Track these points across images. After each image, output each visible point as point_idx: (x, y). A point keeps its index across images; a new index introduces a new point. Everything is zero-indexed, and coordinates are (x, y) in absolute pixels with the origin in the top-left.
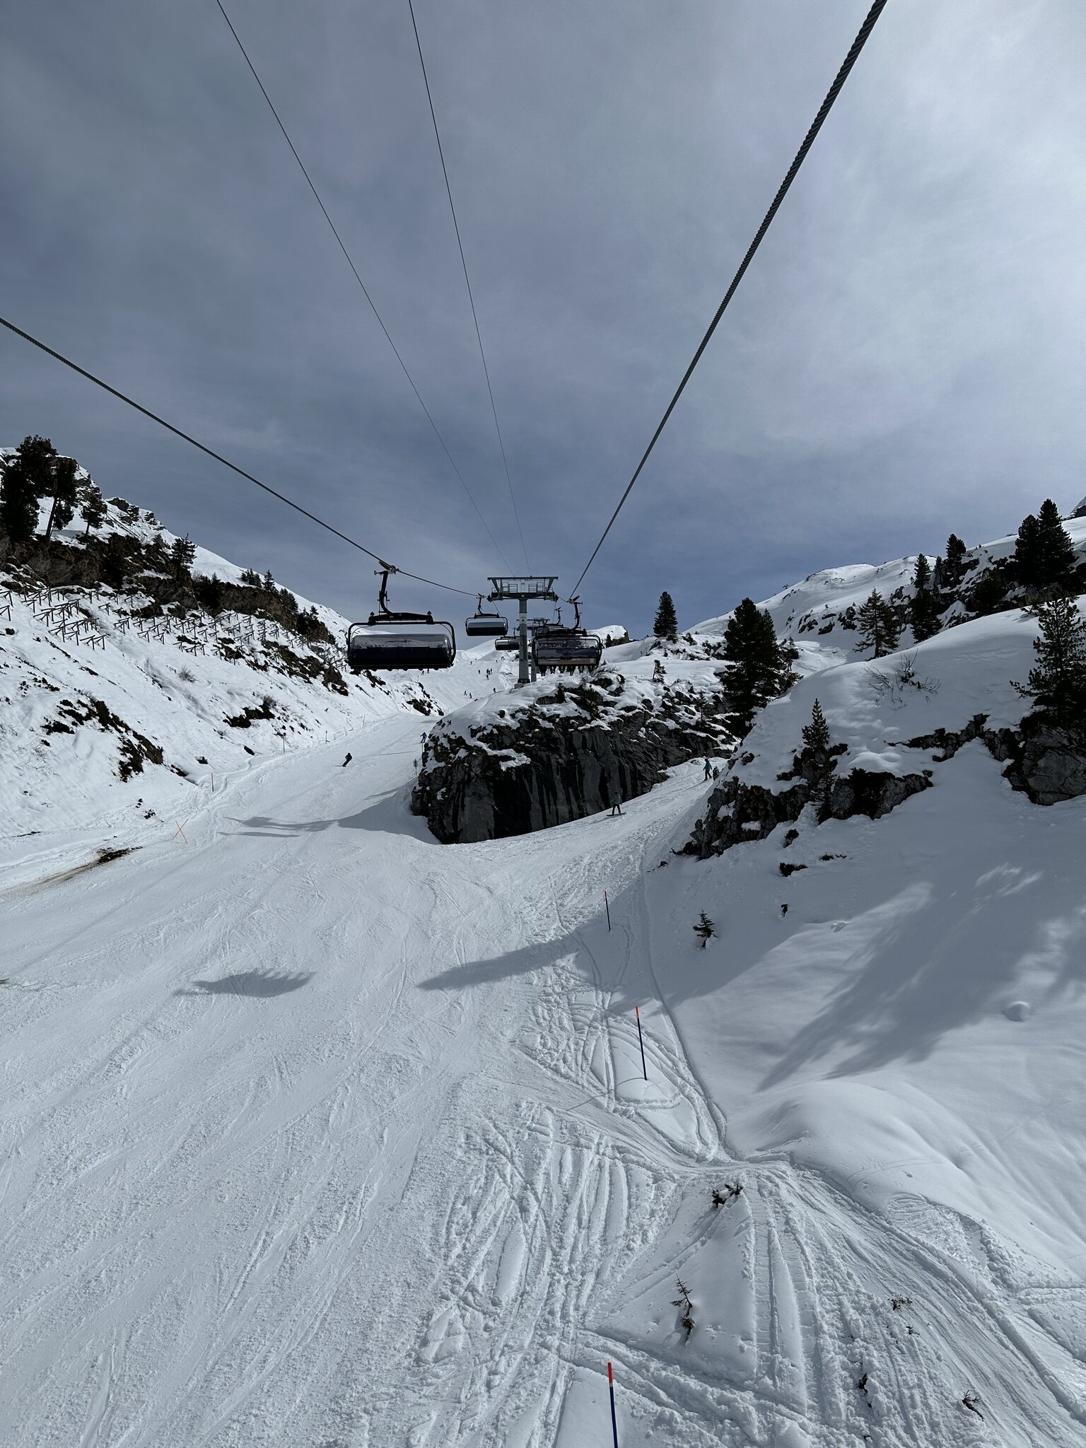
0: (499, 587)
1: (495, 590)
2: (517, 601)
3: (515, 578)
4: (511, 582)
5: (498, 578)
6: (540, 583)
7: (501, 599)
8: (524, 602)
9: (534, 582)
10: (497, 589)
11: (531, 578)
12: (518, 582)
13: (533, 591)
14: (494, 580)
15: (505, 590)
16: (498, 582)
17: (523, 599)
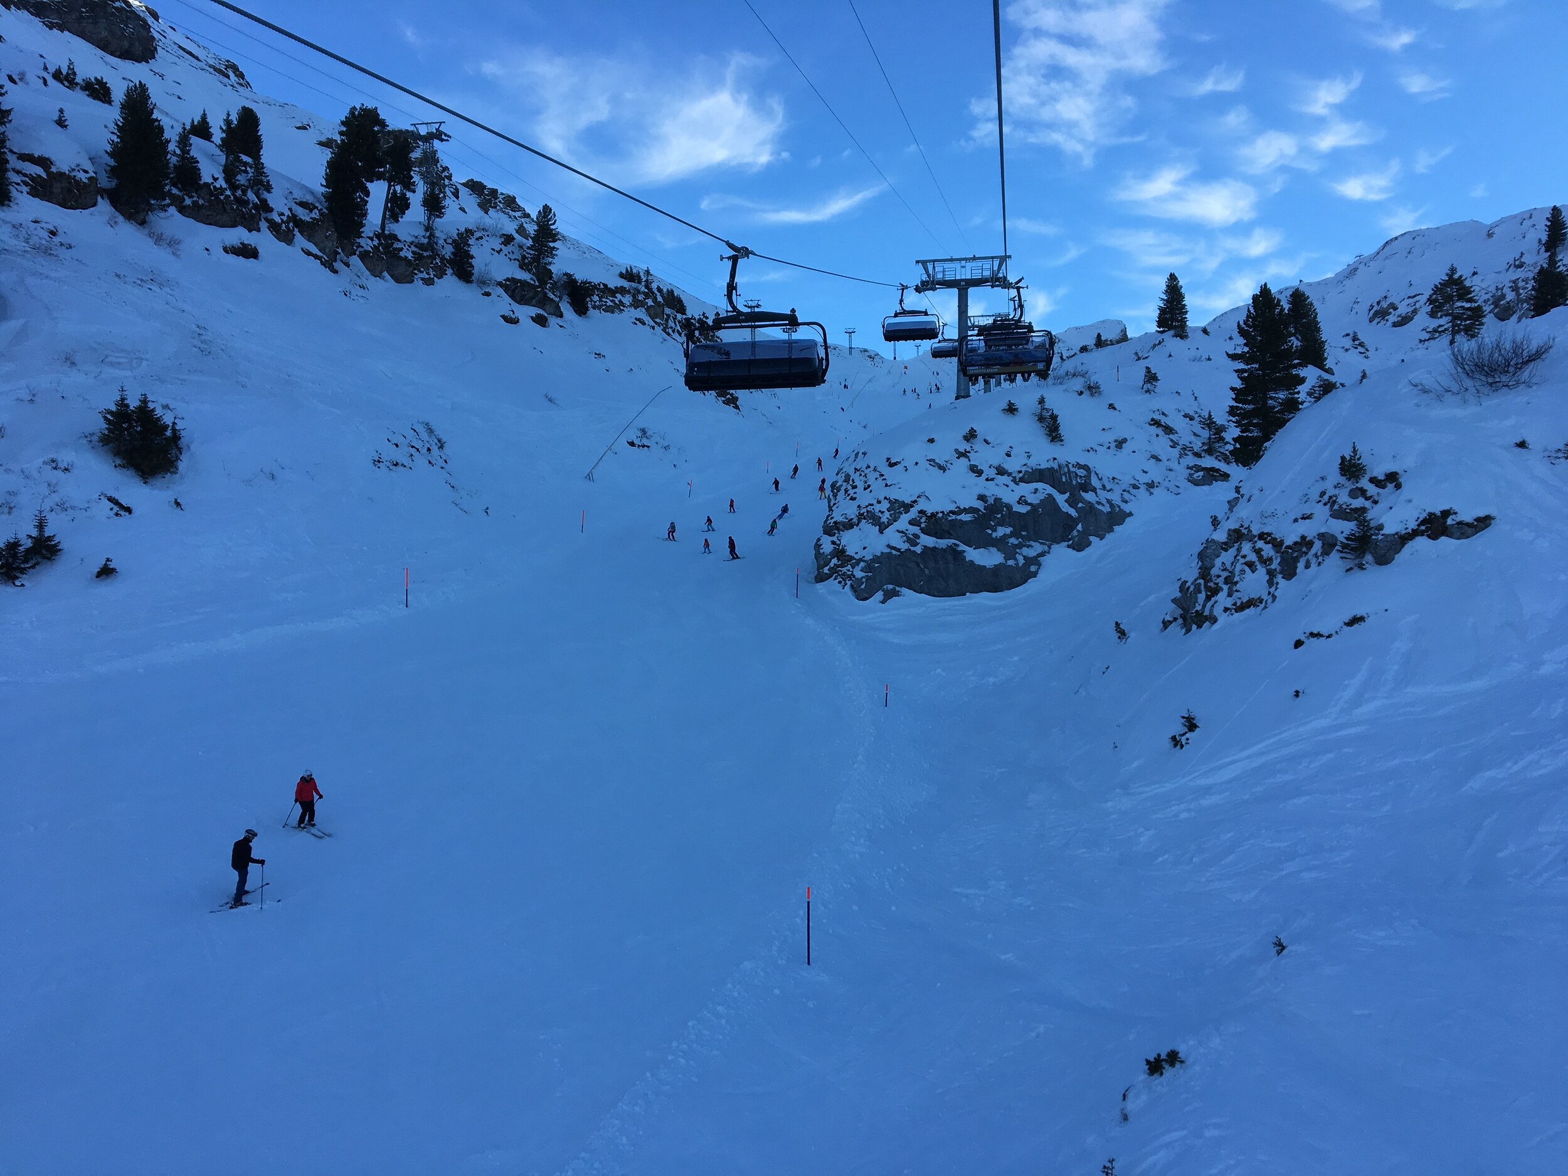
0: (931, 272)
1: (925, 277)
2: (955, 291)
3: (952, 260)
4: (947, 265)
5: (930, 261)
6: (987, 265)
7: (934, 289)
8: (963, 291)
9: (979, 263)
10: (929, 276)
11: (974, 258)
12: (957, 265)
13: (977, 275)
14: (924, 263)
15: (940, 276)
16: (930, 266)
17: (963, 287)
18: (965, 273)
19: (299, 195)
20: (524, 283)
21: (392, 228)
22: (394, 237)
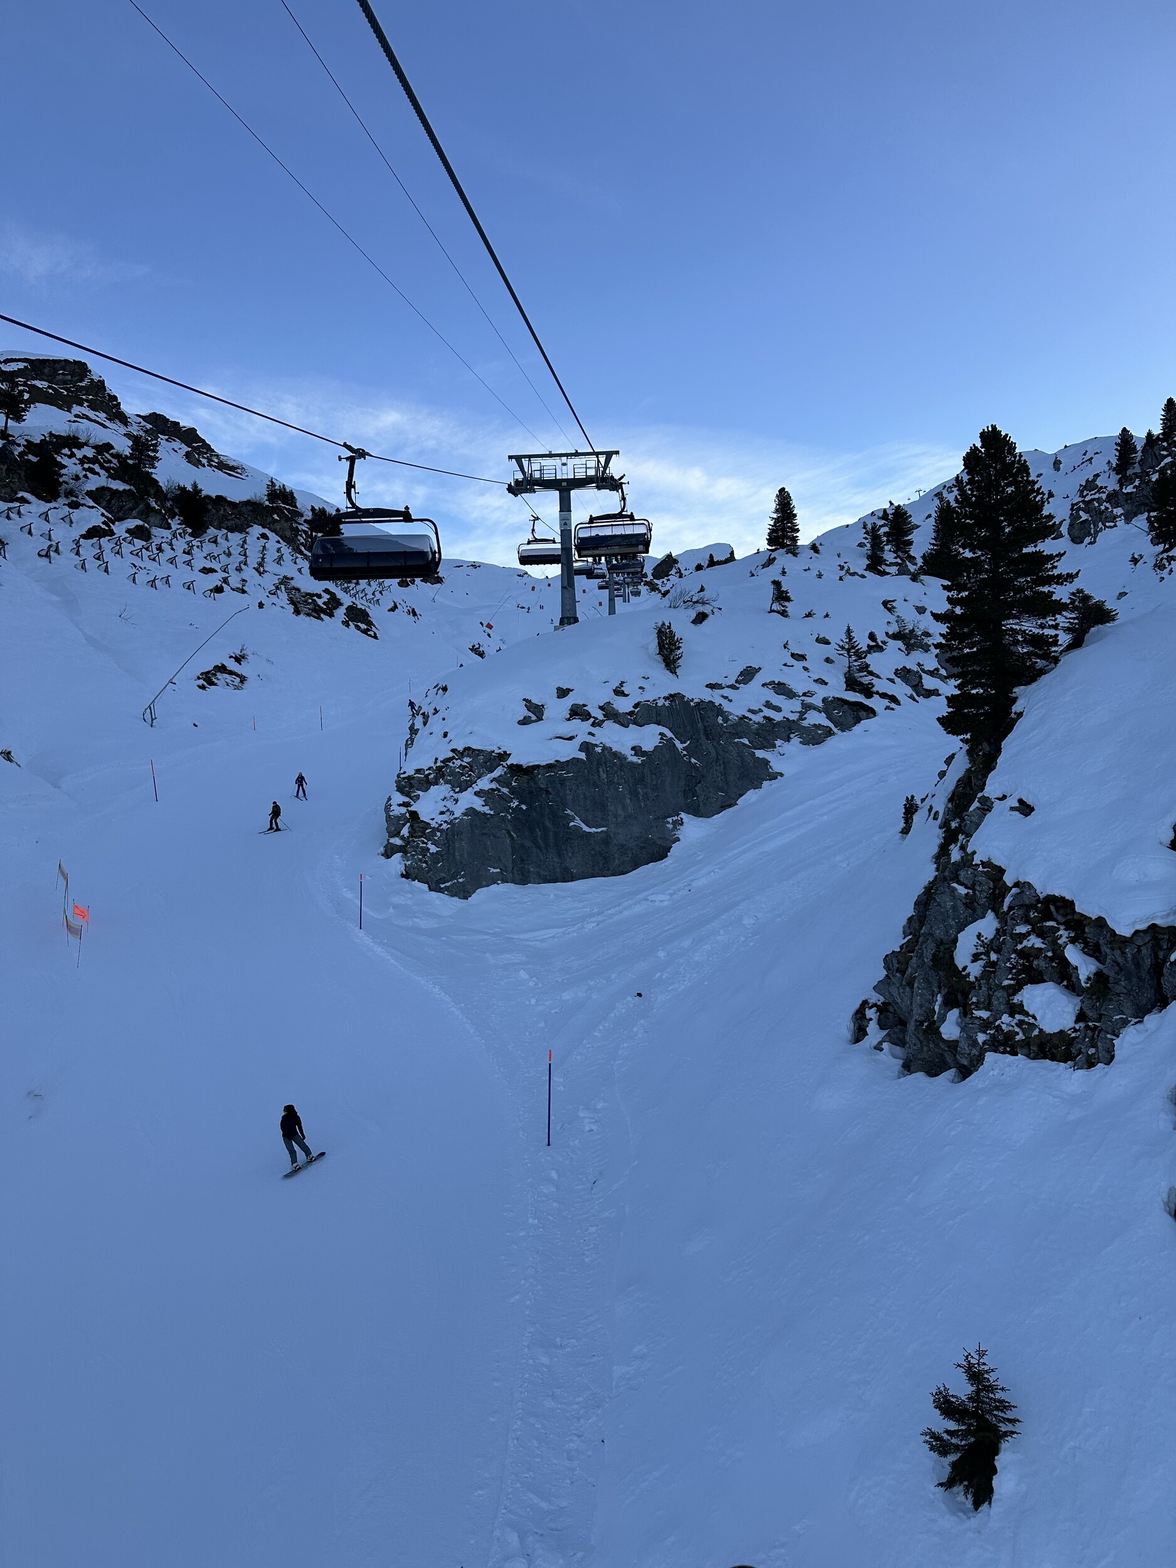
0: (526, 470)
1: (520, 476)
3: (551, 455)
4: (545, 462)
5: (525, 457)
6: (592, 462)
7: (531, 491)
8: (565, 494)
9: (582, 460)
10: (524, 474)
11: (577, 454)
13: (580, 474)
14: (518, 459)
15: (537, 475)
16: (525, 462)
17: (564, 489)
18: (566, 473)
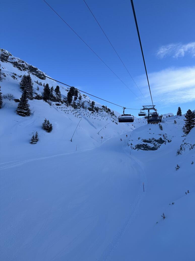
5: (144, 106)
7: (145, 110)
17: (149, 110)
18: (149, 108)
19: (64, 97)
20: (91, 108)
21: (75, 101)
22: (75, 103)
